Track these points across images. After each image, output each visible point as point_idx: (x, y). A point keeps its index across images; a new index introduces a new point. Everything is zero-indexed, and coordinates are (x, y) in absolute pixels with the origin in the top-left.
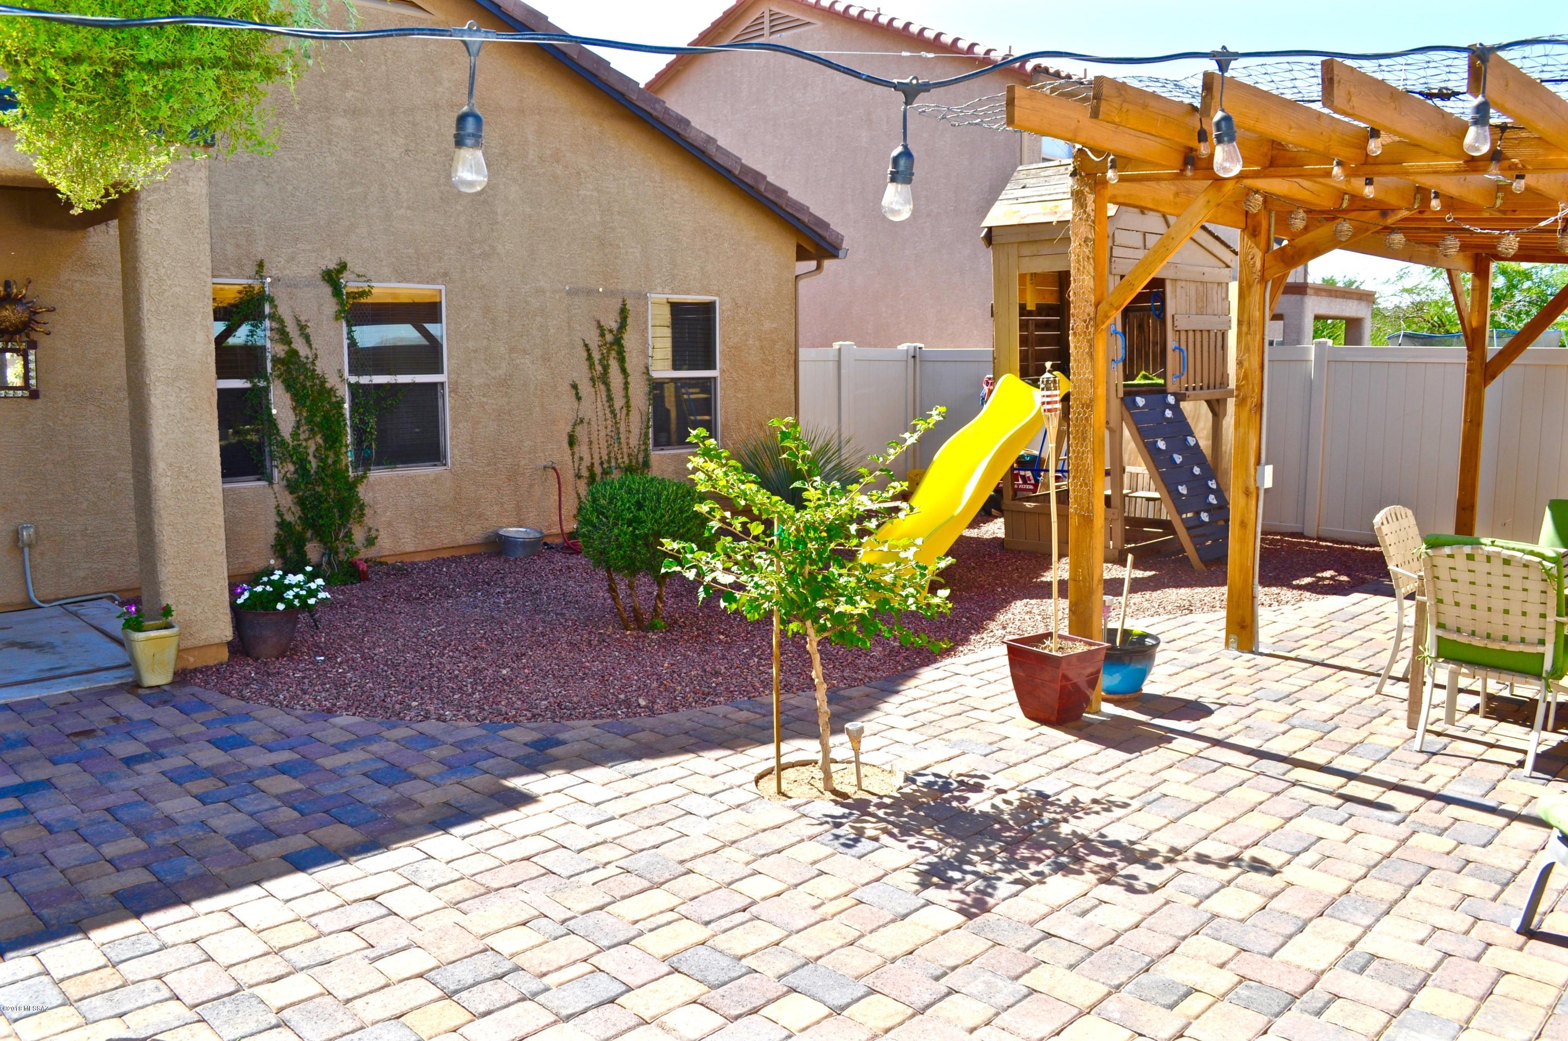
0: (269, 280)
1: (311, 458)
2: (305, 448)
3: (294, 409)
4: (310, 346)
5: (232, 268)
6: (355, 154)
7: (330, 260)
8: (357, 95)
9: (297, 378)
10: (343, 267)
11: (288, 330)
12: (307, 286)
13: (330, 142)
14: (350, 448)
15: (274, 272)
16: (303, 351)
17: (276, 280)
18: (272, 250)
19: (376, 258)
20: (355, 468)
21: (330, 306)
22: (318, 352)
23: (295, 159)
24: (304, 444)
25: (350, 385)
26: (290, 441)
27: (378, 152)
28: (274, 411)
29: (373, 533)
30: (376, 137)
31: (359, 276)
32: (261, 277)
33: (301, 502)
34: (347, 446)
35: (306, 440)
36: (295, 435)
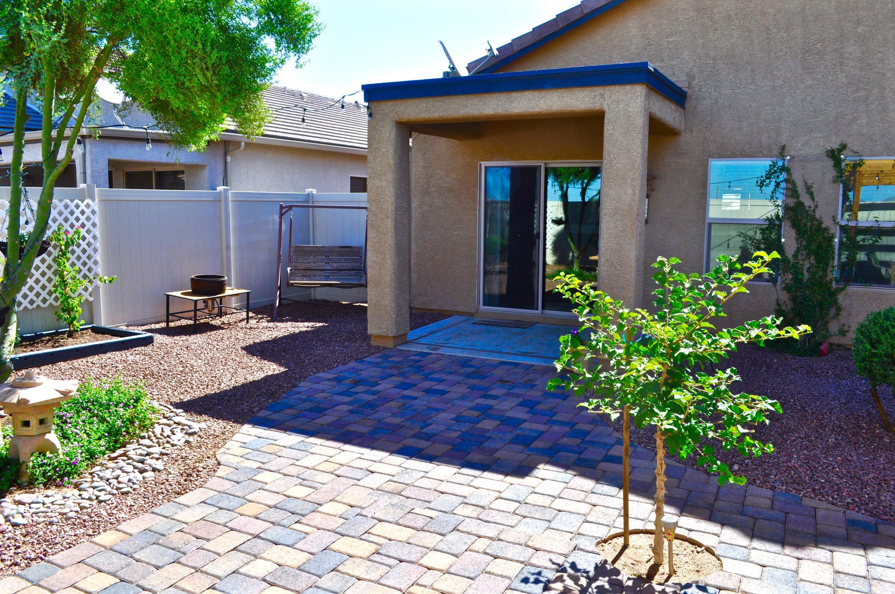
0: (788, 158)
1: (805, 272)
2: (802, 265)
3: (797, 240)
4: (813, 200)
5: (764, 151)
6: (861, 69)
7: (835, 143)
8: (867, 29)
9: (801, 220)
10: (843, 147)
11: (798, 189)
12: (815, 161)
13: (841, 64)
14: (836, 268)
15: (792, 153)
16: (807, 201)
17: (792, 158)
18: (793, 138)
19: (872, 140)
20: (837, 282)
21: (832, 173)
22: (819, 204)
23: (814, 79)
24: (801, 262)
25: (841, 227)
26: (791, 259)
27: (880, 65)
28: (783, 240)
29: (846, 328)
30: (880, 55)
31: (854, 152)
32: (783, 156)
33: (794, 299)
34: (833, 267)
35: (803, 260)
36: (795, 256)
